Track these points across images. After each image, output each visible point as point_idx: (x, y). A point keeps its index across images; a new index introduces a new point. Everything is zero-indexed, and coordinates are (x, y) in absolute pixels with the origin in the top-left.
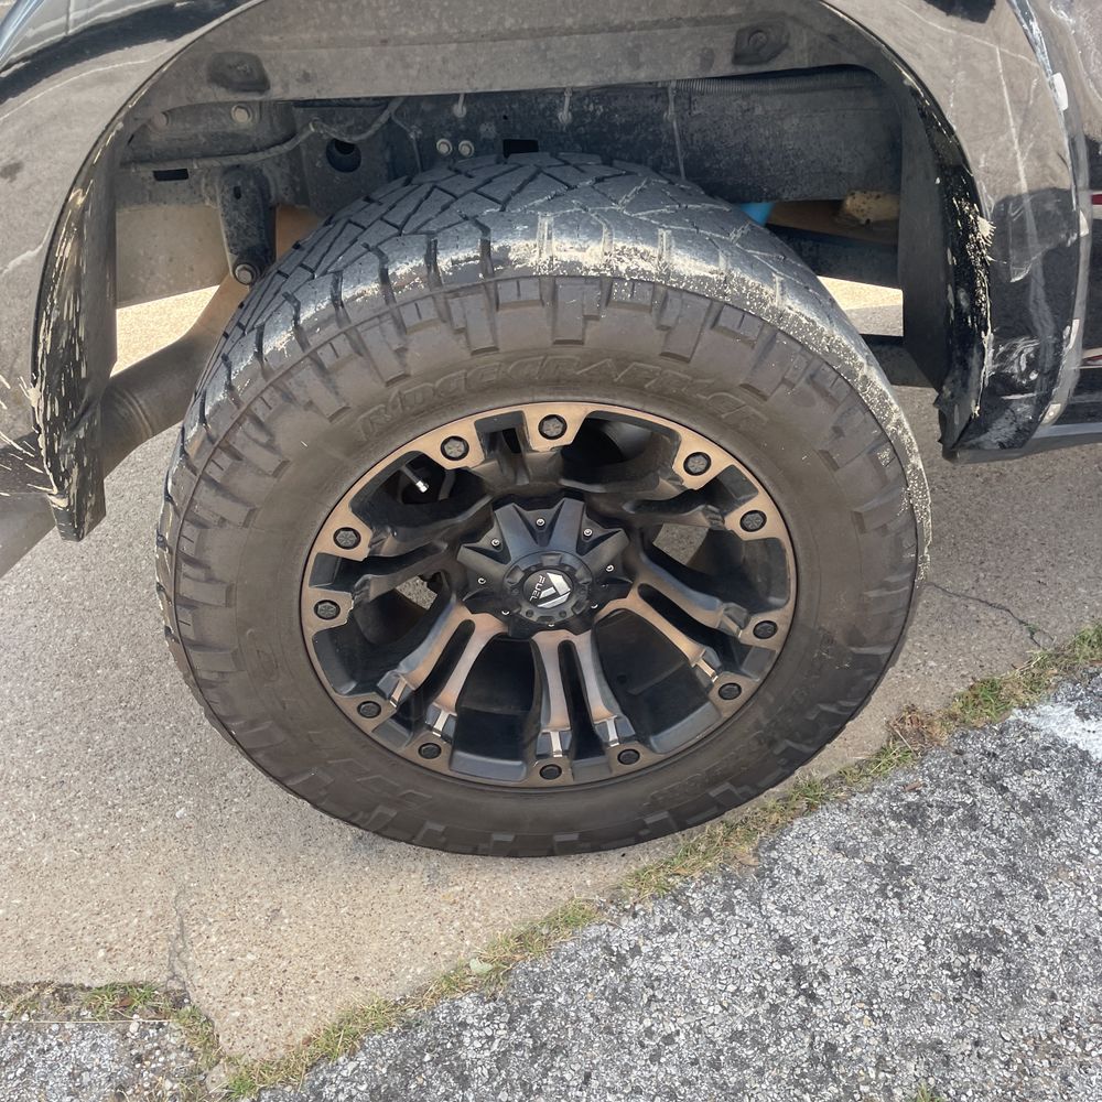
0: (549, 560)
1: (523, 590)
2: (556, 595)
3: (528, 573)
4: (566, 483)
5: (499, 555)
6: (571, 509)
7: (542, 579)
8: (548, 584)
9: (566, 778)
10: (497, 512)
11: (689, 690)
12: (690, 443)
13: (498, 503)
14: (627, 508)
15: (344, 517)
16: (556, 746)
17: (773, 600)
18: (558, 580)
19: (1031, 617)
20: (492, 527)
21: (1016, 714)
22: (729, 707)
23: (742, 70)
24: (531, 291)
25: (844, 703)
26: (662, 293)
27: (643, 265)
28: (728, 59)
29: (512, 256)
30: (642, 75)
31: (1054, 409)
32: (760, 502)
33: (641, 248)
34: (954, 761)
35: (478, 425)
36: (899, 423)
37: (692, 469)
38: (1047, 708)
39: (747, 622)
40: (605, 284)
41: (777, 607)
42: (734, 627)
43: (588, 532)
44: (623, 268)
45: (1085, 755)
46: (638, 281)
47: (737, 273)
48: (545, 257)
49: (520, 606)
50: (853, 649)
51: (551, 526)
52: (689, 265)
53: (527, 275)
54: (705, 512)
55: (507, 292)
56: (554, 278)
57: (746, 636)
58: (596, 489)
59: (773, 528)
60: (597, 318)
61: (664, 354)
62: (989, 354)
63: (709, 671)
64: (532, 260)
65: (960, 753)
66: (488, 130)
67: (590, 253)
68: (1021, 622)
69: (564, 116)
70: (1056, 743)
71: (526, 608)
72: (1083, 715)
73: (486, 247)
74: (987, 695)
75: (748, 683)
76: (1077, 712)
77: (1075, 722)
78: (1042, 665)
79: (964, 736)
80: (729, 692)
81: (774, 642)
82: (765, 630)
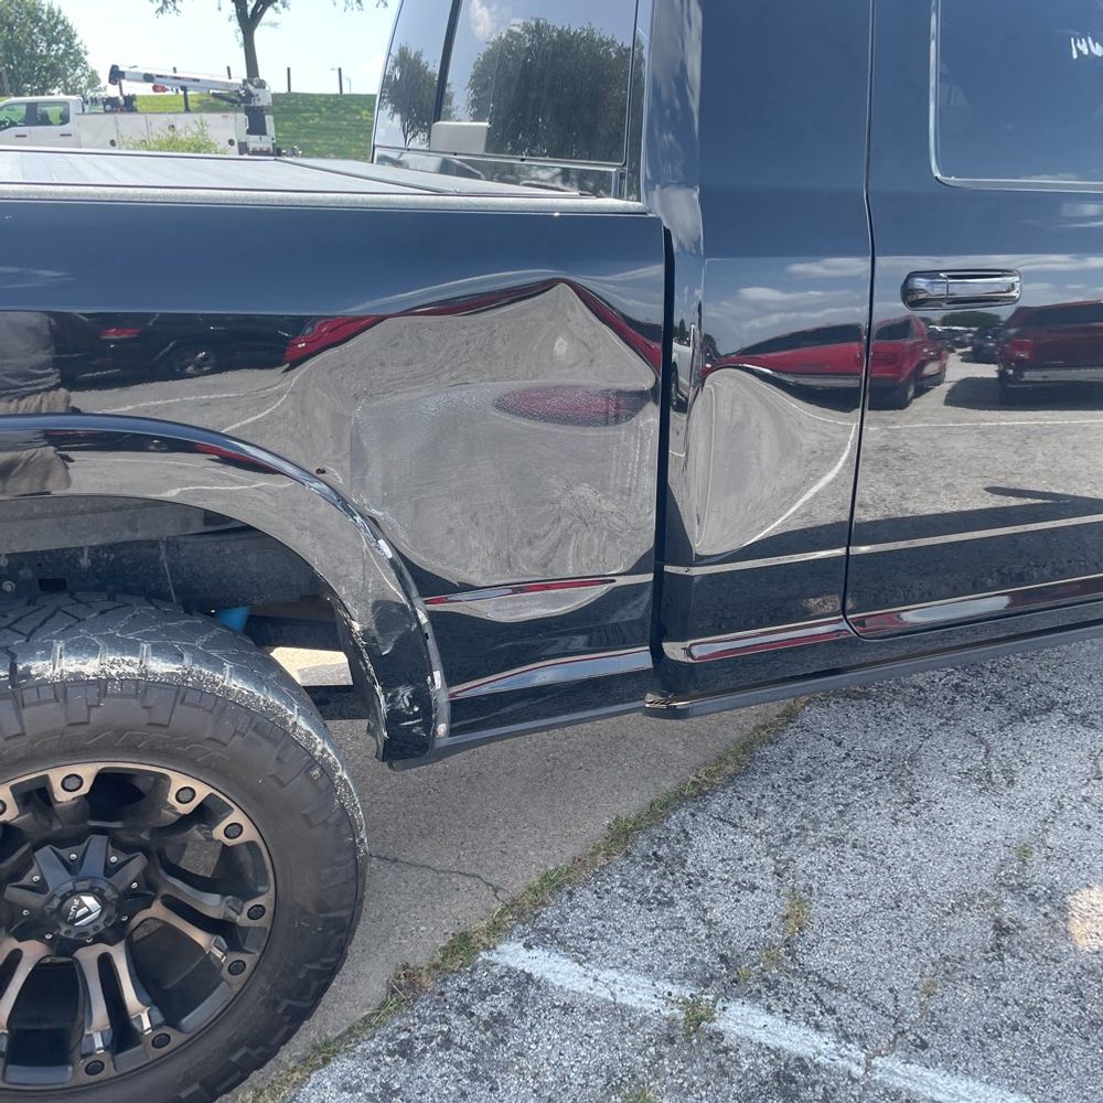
0: (81, 886)
1: (61, 913)
2: (89, 913)
3: (64, 898)
4: (92, 823)
5: (40, 888)
6: (98, 843)
7: (76, 902)
8: (82, 905)
9: (109, 1071)
10: (36, 854)
11: (207, 975)
12: (178, 781)
13: (36, 848)
14: (145, 836)
16: (99, 1043)
17: (261, 889)
18: (90, 901)
19: (495, 879)
20: (33, 865)
21: (484, 955)
22: (238, 980)
23: (211, 529)
24: (48, 694)
25: (325, 960)
26: (142, 686)
27: (129, 669)
28: (200, 522)
29: (33, 672)
30: (140, 536)
31: (442, 728)
32: (236, 816)
33: (127, 658)
34: (438, 1001)
35: (12, 788)
36: (324, 751)
37: (182, 799)
38: (504, 946)
39: (242, 909)
40: (101, 684)
41: (262, 894)
42: (233, 914)
43: (114, 859)
44: (114, 672)
45: (529, 976)
46: (125, 680)
47: (196, 668)
48: (58, 670)
49: (59, 927)
50: (321, 915)
51: (82, 859)
52: (160, 666)
53: (44, 683)
54: (199, 830)
55: (30, 696)
56: (64, 683)
57: (242, 919)
58: (117, 825)
59: (249, 833)
60: (98, 706)
61: (149, 724)
62: (382, 698)
63: (219, 954)
64: (48, 674)
65: (442, 994)
66: (26, 573)
67: (90, 667)
68: (488, 884)
69: (85, 562)
70: (510, 971)
71: (64, 928)
72: (528, 946)
73: (13, 668)
74: (463, 946)
75: (249, 960)
76: (525, 945)
77: (524, 953)
78: (500, 915)
79: (445, 980)
80: (236, 968)
81: (264, 921)
82: (257, 913)
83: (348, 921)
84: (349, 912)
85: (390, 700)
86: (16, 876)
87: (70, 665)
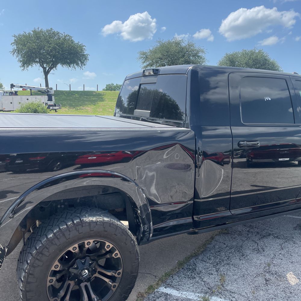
0: (85, 267)
1: (81, 274)
2: (86, 274)
3: (82, 270)
5: (77, 268)
6: (88, 258)
7: (84, 271)
8: (85, 272)
10: (76, 261)
11: (107, 289)
12: (107, 244)
13: (77, 259)
15: (57, 263)
17: (119, 268)
18: (86, 271)
19: (155, 274)
20: (75, 263)
21: (156, 290)
22: (114, 289)
23: (103, 193)
24: (87, 224)
25: (131, 285)
26: (103, 223)
27: (101, 220)
28: (102, 192)
29: (84, 220)
30: (90, 195)
31: (151, 235)
32: (117, 252)
33: (100, 218)
34: (148, 299)
35: (79, 244)
36: (133, 238)
37: (108, 248)
38: (160, 288)
39: (116, 272)
40: (96, 222)
41: (120, 269)
42: (114, 274)
43: (90, 262)
44: (98, 220)
45: (167, 294)
46: (101, 222)
47: (112, 220)
48: (88, 220)
49: (80, 277)
50: (132, 274)
51: (85, 262)
52: (106, 219)
53: (86, 222)
54: (109, 255)
55: (84, 225)
56: (90, 222)
57: (116, 275)
58: (92, 255)
59: (119, 256)
60: (95, 227)
61: (104, 231)
62: (142, 227)
63: (111, 283)
64: (87, 220)
65: (149, 298)
66: (66, 203)
67: (94, 219)
68: (154, 275)
70: (163, 293)
71: (81, 277)
72: (166, 288)
73: (80, 219)
74: (151, 288)
75: (117, 284)
76: (165, 287)
77: (165, 289)
78: (158, 281)
79: (149, 295)
80: (114, 286)
81: (120, 276)
82: (119, 274)
83: (136, 276)
84: (136, 274)
85: (143, 228)
86: (72, 266)
87: (91, 219)
